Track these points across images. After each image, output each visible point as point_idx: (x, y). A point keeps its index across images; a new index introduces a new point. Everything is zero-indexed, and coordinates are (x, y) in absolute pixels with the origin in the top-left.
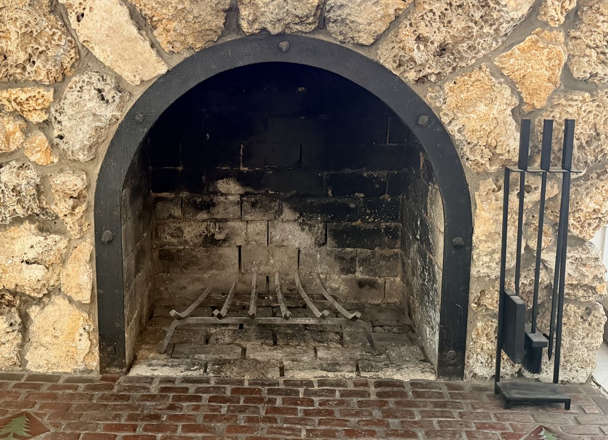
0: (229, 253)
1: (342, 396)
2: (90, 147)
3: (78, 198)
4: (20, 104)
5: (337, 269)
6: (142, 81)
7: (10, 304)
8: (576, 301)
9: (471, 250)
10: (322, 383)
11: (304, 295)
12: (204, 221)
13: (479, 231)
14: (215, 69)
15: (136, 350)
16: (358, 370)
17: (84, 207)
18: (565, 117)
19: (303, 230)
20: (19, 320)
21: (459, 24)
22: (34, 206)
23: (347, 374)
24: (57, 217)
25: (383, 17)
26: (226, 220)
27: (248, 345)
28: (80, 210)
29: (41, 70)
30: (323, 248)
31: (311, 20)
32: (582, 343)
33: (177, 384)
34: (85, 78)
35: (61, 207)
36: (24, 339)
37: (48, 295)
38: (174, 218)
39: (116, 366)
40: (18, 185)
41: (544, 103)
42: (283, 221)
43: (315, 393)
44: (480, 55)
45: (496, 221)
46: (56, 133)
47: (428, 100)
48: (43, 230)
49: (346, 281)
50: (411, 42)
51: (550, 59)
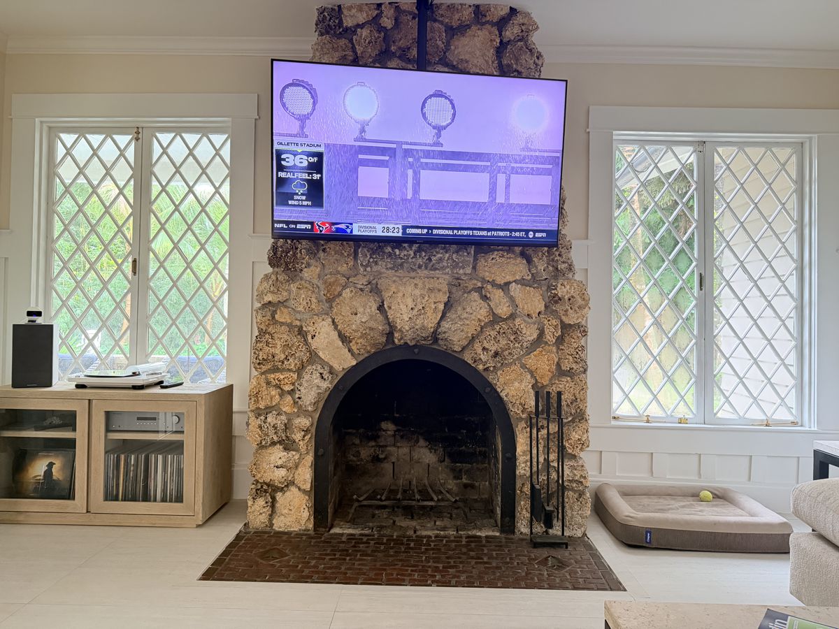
0: (387, 467)
1: (446, 542)
2: (315, 404)
3: (307, 431)
4: (279, 381)
5: (451, 477)
6: (343, 369)
7: (266, 491)
8: (572, 489)
9: (516, 460)
10: (436, 536)
11: (430, 490)
12: (372, 447)
13: (519, 450)
14: (381, 362)
15: (333, 520)
16: (457, 531)
17: (309, 436)
18: (558, 390)
19: (431, 452)
20: (271, 500)
21: (503, 342)
22: (283, 435)
23: (452, 533)
24: (295, 442)
25: (466, 337)
26: (386, 446)
27: (397, 519)
28: (307, 437)
29: (292, 363)
30: (443, 463)
31: (430, 338)
32: (578, 514)
33: (357, 537)
34: (314, 367)
35: (297, 436)
36: (272, 511)
37: (287, 486)
38: (355, 445)
39: (322, 527)
40: (276, 424)
41: (548, 382)
42: (419, 447)
43: (432, 541)
44: (515, 357)
45: (527, 444)
46: (297, 396)
47: (490, 380)
48: (286, 449)
49: (456, 484)
50: (479, 351)
51: (549, 360)
